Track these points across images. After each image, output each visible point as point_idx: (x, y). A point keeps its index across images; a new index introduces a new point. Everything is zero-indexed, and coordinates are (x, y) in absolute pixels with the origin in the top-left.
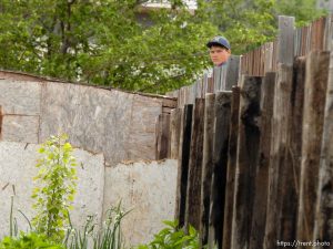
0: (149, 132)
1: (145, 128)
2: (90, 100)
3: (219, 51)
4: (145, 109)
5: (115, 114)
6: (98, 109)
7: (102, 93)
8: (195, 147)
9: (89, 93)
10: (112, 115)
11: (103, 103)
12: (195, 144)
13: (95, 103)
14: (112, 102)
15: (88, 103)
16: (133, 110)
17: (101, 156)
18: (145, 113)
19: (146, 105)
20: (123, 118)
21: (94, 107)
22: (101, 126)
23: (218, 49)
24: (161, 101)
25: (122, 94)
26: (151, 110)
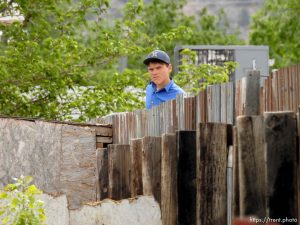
0: (83, 167)
1: (77, 162)
2: (12, 135)
3: (158, 68)
4: (77, 141)
5: (41, 148)
6: (22, 144)
7: (24, 125)
8: (203, 180)
9: (10, 127)
10: (38, 150)
11: (26, 137)
12: (203, 176)
13: (17, 137)
14: (37, 134)
15: (9, 138)
16: (61, 142)
17: (63, 199)
18: (76, 146)
19: (77, 136)
20: (51, 153)
21: (17, 142)
22: (26, 163)
23: (158, 65)
24: (94, 129)
25: (48, 126)
26: (82, 141)
